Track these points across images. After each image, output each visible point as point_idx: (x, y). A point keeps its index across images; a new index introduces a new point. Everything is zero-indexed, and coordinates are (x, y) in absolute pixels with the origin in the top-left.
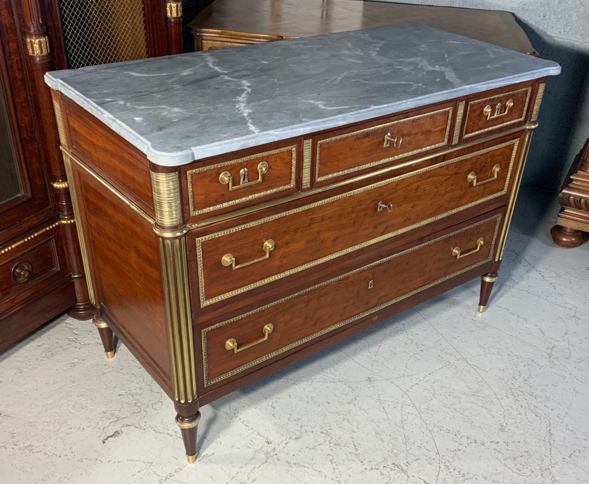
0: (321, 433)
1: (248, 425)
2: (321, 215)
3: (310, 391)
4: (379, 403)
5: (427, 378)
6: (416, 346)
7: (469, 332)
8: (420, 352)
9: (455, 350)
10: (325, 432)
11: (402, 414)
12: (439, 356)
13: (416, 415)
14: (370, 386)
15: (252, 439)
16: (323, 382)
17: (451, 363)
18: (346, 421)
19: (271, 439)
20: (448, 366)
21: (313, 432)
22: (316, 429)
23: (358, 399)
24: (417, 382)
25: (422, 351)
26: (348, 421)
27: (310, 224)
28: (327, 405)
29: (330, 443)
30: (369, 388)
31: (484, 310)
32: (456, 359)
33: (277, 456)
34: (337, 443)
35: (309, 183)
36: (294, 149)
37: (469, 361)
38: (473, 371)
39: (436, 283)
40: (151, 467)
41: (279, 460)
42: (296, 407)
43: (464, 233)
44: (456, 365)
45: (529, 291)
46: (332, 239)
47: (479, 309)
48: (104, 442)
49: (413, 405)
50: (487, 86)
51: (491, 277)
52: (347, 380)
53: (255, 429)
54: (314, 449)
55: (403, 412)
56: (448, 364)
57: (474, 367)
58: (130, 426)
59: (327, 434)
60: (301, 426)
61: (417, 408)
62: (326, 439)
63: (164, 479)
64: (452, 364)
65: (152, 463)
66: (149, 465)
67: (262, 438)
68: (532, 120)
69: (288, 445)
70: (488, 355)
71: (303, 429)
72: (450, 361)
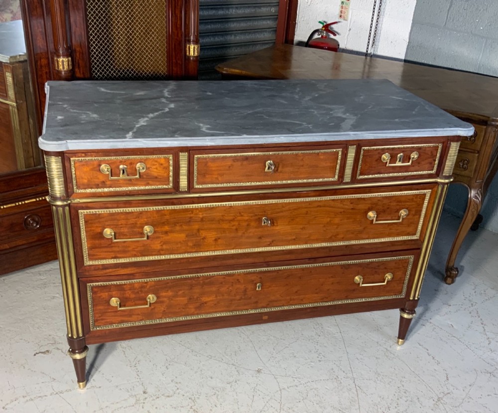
0: (190, 399)
1: (139, 375)
2: (201, 216)
3: (203, 365)
4: (253, 391)
5: (308, 384)
6: (317, 356)
7: (375, 358)
8: (318, 361)
9: (350, 369)
10: (193, 399)
11: (266, 405)
12: (332, 369)
13: (276, 410)
14: (255, 375)
15: (135, 386)
16: (219, 361)
17: (338, 378)
18: (216, 396)
19: (148, 390)
20: (334, 380)
21: (184, 395)
22: (188, 394)
23: (238, 382)
24: (297, 384)
25: (320, 361)
26: (217, 397)
27: (190, 221)
28: (210, 379)
29: (191, 408)
30: (253, 377)
31: (403, 343)
32: (346, 377)
33: (144, 405)
34: (197, 410)
35: (186, 188)
36: (171, 158)
37: (355, 382)
38: (354, 390)
39: (336, 303)
40: (53, 382)
41: (143, 408)
42: (184, 373)
43: (368, 265)
44: (342, 382)
45: (460, 340)
46: (213, 239)
47: (398, 342)
48: (35, 355)
49: (279, 401)
50: (375, 135)
51: (408, 314)
52: (240, 365)
53: (142, 380)
54: (175, 408)
55: (267, 404)
56: (335, 379)
57: (357, 387)
58: (59, 349)
59: (193, 401)
60: (178, 389)
61: (282, 405)
62: (190, 404)
63: (55, 393)
64: (340, 379)
65: (55, 379)
66: (52, 380)
67: (143, 387)
68: (444, 174)
69: (158, 399)
70: (378, 382)
71: (178, 391)
72: (339, 377)
